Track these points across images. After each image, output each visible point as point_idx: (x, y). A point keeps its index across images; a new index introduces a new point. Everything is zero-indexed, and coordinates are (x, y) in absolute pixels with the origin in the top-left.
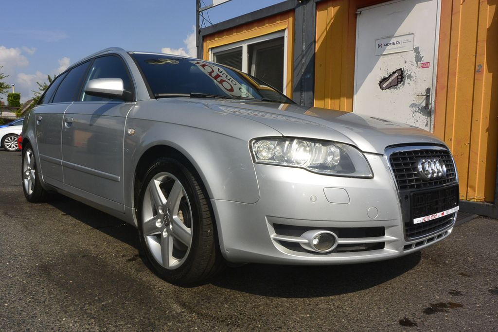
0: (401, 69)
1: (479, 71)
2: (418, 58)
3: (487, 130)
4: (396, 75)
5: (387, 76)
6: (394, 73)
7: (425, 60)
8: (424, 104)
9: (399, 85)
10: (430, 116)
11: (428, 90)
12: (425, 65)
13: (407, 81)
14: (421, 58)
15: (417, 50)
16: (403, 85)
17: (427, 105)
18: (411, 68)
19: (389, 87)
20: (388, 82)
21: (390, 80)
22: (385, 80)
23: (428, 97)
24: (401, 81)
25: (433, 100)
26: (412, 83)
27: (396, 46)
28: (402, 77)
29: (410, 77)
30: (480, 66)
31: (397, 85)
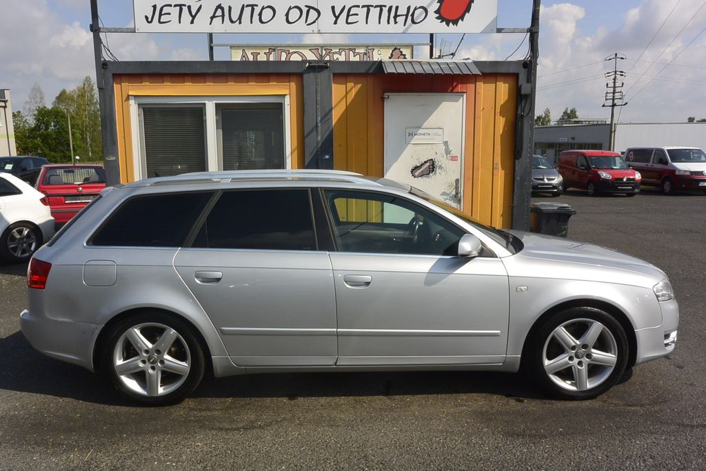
0: (432, 160)
1: (496, 168)
2: (448, 152)
3: (502, 215)
4: (428, 164)
5: (419, 165)
6: (426, 162)
7: (453, 153)
8: (454, 193)
9: (431, 174)
10: (460, 203)
11: (457, 181)
12: (454, 159)
13: (438, 171)
14: (450, 151)
15: (446, 143)
16: (435, 174)
17: (457, 193)
18: (441, 160)
19: (421, 175)
20: (420, 171)
21: (422, 169)
22: (416, 168)
23: (457, 188)
24: (433, 171)
25: (462, 189)
26: (442, 173)
27: (426, 137)
28: (434, 167)
29: (440, 167)
30: (497, 164)
31: (429, 174)
